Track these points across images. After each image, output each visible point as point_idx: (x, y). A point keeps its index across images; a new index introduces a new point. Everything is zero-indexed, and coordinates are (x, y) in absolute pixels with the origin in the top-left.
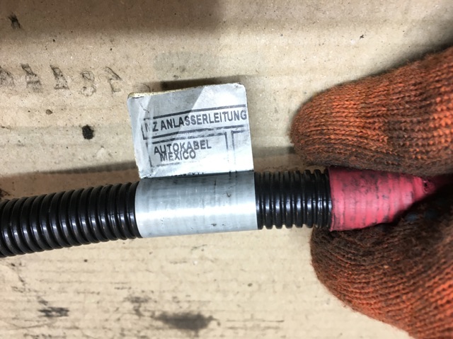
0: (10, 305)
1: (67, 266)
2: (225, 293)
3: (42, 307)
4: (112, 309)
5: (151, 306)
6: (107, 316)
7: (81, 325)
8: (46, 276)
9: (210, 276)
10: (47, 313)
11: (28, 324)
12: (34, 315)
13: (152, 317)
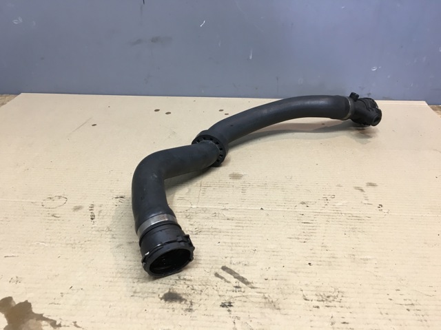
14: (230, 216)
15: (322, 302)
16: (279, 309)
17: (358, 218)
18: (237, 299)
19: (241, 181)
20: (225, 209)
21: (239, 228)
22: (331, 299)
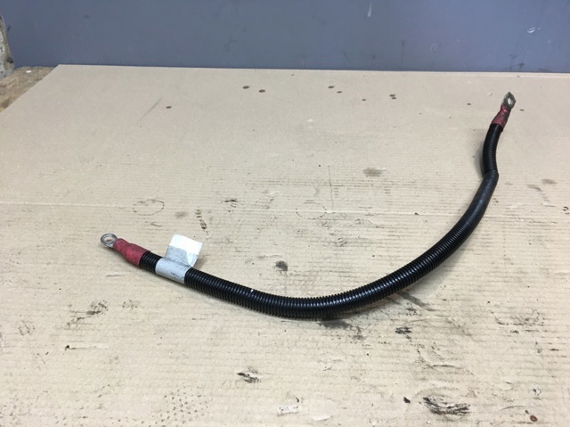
0: (427, 336)
1: (394, 360)
2: (313, 341)
3: (409, 335)
4: (372, 332)
5: (352, 334)
6: (375, 328)
7: (389, 322)
8: (406, 354)
9: (321, 352)
10: (408, 331)
11: (419, 323)
12: (414, 329)
13: (352, 326)
14: (378, 223)
15: (520, 326)
16: (469, 335)
17: (542, 224)
18: (414, 323)
19: (381, 178)
20: (369, 215)
21: (394, 238)
22: (531, 321)
